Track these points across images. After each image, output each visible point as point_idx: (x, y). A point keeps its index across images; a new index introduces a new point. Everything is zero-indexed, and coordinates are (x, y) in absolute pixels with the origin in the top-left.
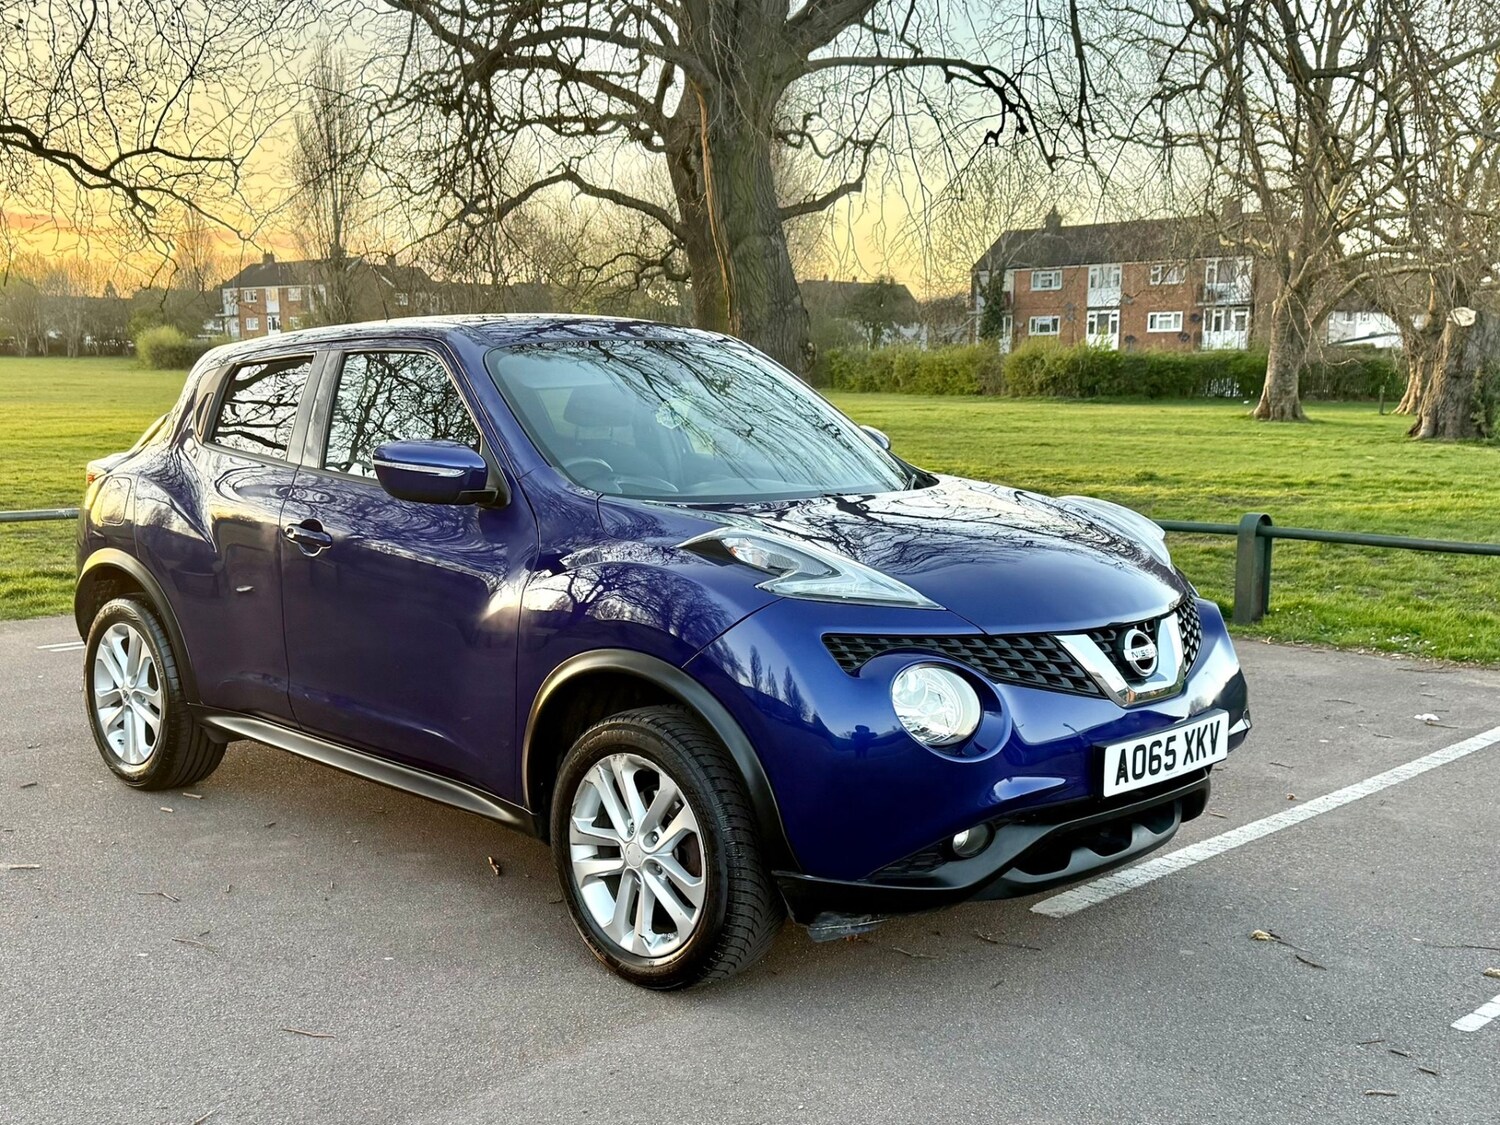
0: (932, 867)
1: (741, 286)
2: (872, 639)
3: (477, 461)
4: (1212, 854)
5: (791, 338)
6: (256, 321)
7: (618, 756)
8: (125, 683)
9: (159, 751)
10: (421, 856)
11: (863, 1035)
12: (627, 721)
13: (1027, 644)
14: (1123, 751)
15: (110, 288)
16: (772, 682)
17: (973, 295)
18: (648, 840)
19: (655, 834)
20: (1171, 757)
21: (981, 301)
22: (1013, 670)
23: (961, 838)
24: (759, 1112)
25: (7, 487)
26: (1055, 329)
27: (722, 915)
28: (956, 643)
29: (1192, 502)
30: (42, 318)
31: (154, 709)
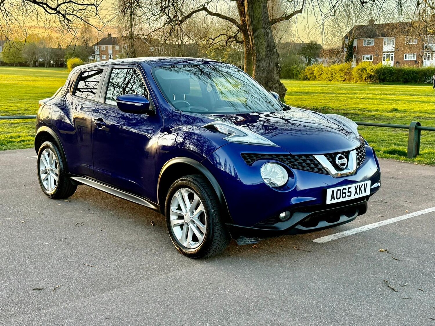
0: (274, 224)
1: (256, 45)
2: (256, 155)
3: (147, 101)
4: (375, 227)
5: (273, 62)
6: (105, 56)
7: (183, 189)
8: (48, 167)
9: (57, 187)
10: (131, 220)
11: (252, 273)
12: (186, 178)
13: (304, 158)
14: (333, 191)
15: (59, 45)
16: (230, 169)
17: (343, 48)
18: (191, 214)
19: (193, 212)
20: (350, 193)
21: (346, 49)
22: (299, 165)
23: (282, 215)
24: (216, 291)
25: (22, 109)
26: (371, 59)
27: (211, 236)
28: (282, 157)
29: (408, 118)
30: (37, 55)
31: (56, 175)
